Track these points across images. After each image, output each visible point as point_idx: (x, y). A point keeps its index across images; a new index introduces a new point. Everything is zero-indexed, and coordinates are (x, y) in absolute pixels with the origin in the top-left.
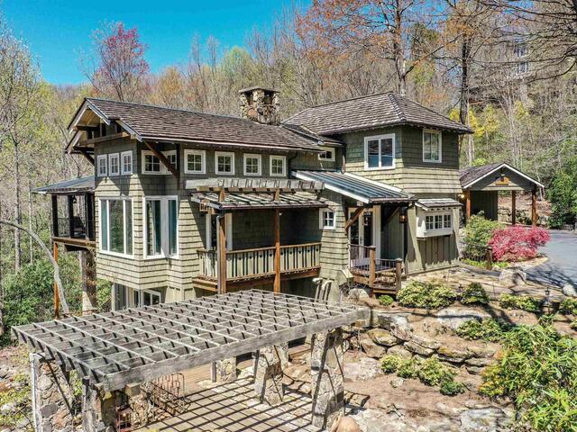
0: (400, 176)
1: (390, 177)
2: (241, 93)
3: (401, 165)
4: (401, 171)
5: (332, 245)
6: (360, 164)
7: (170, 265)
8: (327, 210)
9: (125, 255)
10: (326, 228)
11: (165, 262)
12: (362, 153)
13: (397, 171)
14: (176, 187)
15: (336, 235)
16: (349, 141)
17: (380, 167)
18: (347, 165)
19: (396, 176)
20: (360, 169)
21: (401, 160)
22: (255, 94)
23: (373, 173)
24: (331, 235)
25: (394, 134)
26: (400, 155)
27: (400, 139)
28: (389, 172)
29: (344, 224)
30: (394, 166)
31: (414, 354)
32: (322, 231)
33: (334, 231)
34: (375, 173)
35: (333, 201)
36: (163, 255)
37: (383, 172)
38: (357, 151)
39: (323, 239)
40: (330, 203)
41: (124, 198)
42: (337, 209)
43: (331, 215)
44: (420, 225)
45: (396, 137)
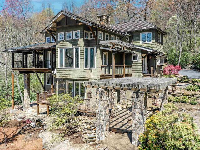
0: (154, 45)
1: (150, 46)
2: (98, 17)
3: (154, 42)
4: (154, 43)
5: (137, 66)
6: (138, 42)
7: (91, 71)
8: (135, 55)
9: (74, 68)
10: (134, 61)
11: (89, 70)
12: (140, 38)
13: (153, 44)
14: (95, 44)
15: (138, 63)
16: (134, 34)
17: (146, 42)
18: (133, 42)
19: (152, 45)
20: (138, 43)
21: (154, 40)
22: (104, 17)
23: (144, 45)
24: (136, 63)
25: (152, 32)
26: (154, 38)
27: (154, 33)
28: (150, 44)
29: (141, 59)
30: (152, 42)
31: (175, 96)
32: (133, 62)
33: (137, 62)
34: (145, 44)
35: (137, 52)
36: (88, 68)
37: (147, 44)
38: (137, 37)
39: (133, 65)
40: (136, 53)
41: (74, 48)
42: (139, 54)
43: (137, 56)
44: (158, 61)
45: (153, 33)
